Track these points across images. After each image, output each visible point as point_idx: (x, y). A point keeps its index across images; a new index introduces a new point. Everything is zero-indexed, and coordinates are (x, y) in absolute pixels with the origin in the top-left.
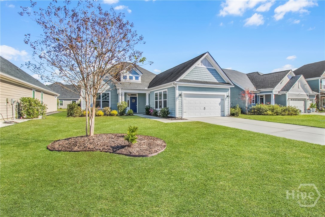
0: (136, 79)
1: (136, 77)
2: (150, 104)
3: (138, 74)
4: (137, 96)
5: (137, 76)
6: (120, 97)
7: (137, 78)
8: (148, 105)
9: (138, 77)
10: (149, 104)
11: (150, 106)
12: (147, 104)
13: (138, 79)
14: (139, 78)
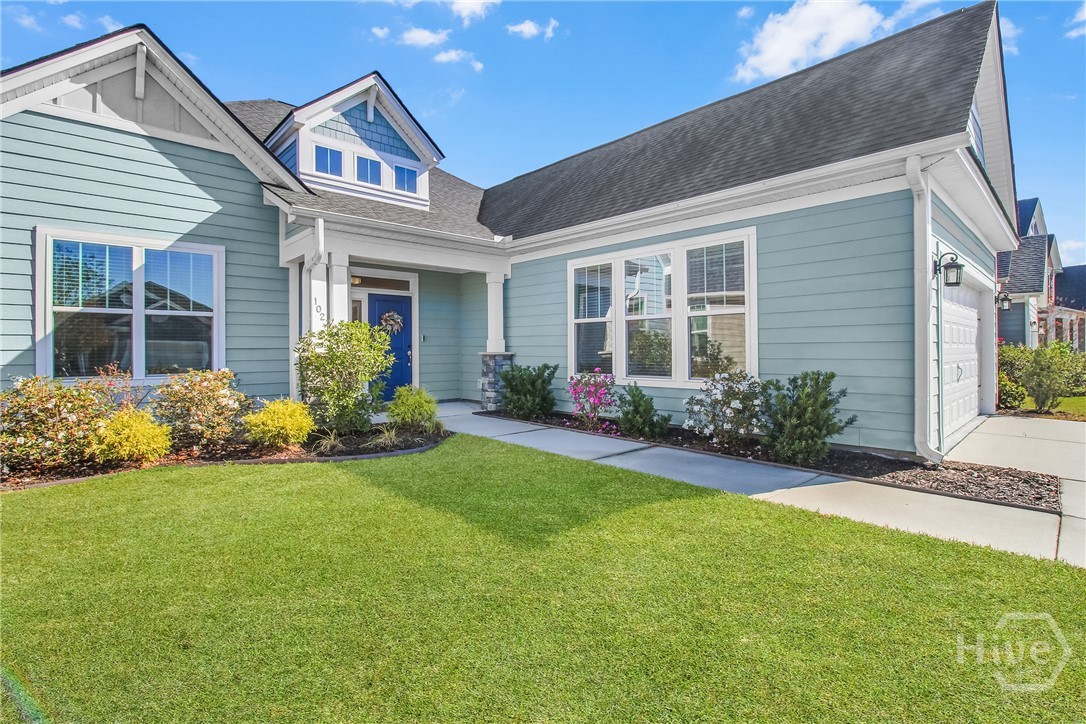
0: (400, 183)
1: (399, 171)
2: (513, 342)
3: (411, 155)
4: (414, 292)
5: (407, 164)
6: (318, 287)
7: (406, 178)
8: (501, 350)
9: (413, 175)
10: (507, 348)
11: (511, 357)
12: (495, 345)
13: (413, 188)
14: (419, 179)
